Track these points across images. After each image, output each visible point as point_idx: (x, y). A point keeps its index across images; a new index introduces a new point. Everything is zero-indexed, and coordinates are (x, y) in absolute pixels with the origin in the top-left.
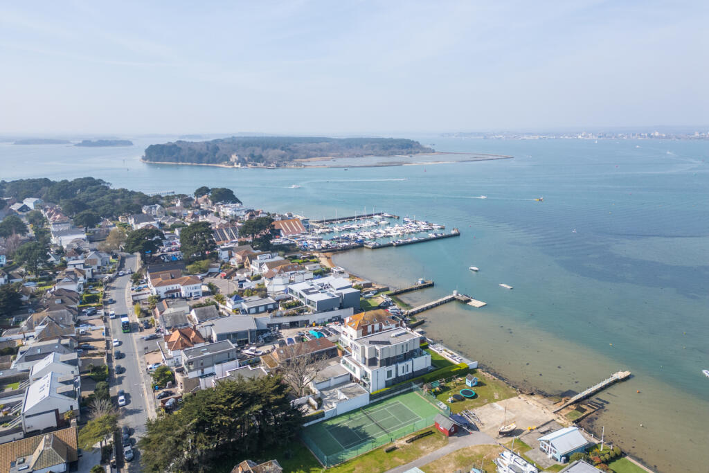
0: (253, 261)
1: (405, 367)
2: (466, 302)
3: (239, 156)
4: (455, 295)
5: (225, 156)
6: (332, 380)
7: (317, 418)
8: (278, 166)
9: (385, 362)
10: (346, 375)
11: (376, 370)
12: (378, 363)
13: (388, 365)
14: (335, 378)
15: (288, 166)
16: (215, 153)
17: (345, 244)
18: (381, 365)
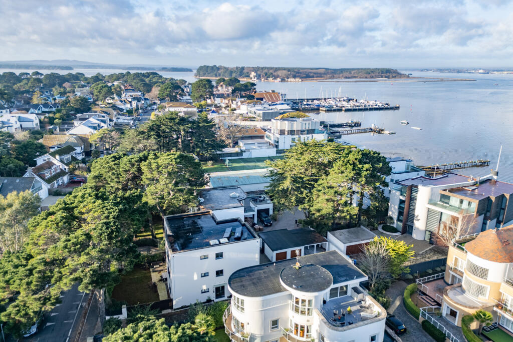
1: (306, 138)
2: (380, 131)
3: (257, 73)
4: (372, 127)
5: (248, 73)
6: (256, 144)
7: (238, 156)
8: (283, 80)
9: (292, 132)
10: (267, 143)
11: (283, 136)
12: (286, 133)
13: (294, 135)
14: (258, 143)
15: (289, 80)
16: (241, 72)
17: (306, 106)
18: (288, 134)
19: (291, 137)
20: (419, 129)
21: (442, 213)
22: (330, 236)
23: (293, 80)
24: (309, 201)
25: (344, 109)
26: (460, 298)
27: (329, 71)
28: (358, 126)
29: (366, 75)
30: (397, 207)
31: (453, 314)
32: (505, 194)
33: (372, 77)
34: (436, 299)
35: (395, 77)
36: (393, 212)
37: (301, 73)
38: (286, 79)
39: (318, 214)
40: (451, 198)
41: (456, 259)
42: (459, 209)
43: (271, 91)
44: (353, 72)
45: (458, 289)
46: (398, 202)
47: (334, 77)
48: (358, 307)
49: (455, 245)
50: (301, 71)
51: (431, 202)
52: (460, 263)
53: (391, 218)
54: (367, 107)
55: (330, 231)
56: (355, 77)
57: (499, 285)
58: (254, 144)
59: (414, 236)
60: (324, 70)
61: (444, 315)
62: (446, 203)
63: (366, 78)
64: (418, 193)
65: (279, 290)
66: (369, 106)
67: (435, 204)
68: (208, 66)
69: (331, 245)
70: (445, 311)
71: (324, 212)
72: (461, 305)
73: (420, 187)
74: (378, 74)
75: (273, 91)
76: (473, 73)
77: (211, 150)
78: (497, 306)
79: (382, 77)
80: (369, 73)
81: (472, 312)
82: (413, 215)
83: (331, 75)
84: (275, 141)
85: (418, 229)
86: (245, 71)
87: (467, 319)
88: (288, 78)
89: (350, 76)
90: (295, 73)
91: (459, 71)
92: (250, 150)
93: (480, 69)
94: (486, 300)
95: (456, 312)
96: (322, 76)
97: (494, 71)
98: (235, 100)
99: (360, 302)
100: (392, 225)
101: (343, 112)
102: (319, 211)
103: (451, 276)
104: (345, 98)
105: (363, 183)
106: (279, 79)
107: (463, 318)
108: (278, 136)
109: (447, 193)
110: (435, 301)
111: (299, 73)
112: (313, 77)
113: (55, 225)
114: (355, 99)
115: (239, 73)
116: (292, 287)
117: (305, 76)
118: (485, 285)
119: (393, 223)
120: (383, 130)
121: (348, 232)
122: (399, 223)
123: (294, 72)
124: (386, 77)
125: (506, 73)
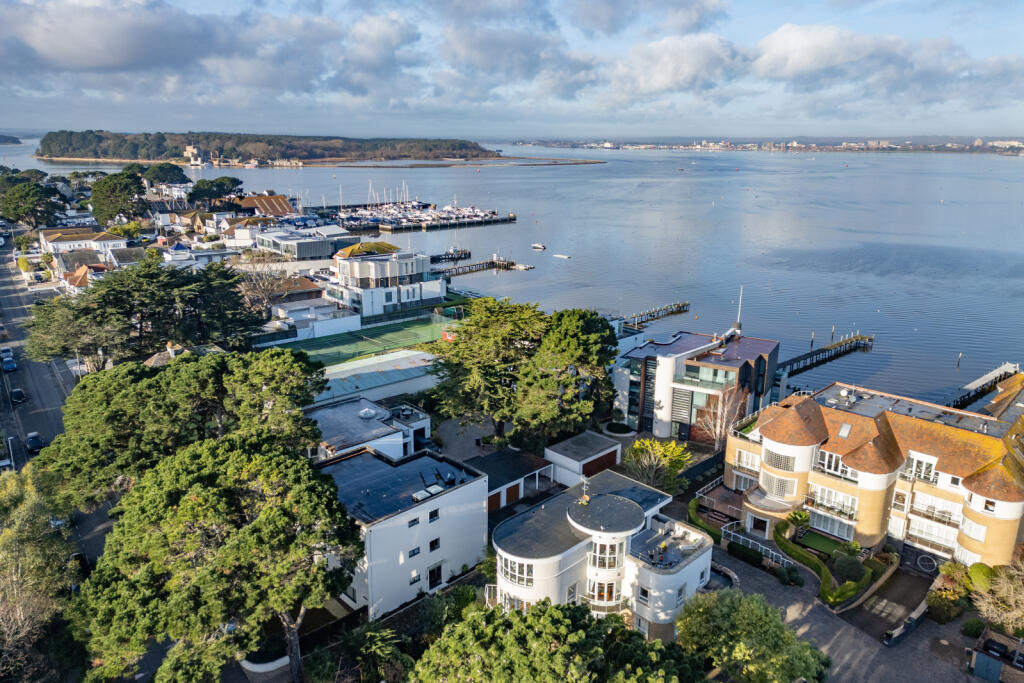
0: (207, 221)
1: (411, 290)
2: (508, 266)
3: (199, 149)
4: (495, 259)
5: (176, 148)
6: (312, 308)
7: (287, 337)
8: (262, 164)
9: (383, 282)
10: (333, 304)
11: (368, 291)
12: (373, 284)
13: (387, 286)
14: (316, 308)
15: (277, 163)
16: (159, 145)
17: (352, 222)
18: (377, 286)
19: (383, 291)
20: (566, 257)
21: (693, 392)
22: (550, 454)
23: (285, 163)
24: (509, 403)
25: (424, 225)
26: (762, 502)
27: (353, 144)
28: (465, 258)
29: (424, 153)
30: (626, 394)
31: (759, 524)
32: (764, 355)
33: (437, 157)
34: (728, 513)
35: (477, 156)
36: (621, 403)
37: (296, 148)
38: (269, 161)
39: (535, 422)
40: (701, 368)
41: (740, 452)
42: (713, 384)
43: (266, 193)
44: (398, 147)
45: (756, 492)
46: (628, 385)
47: (364, 156)
48: (670, 540)
49: (735, 434)
50: (295, 143)
51: (677, 379)
52: (744, 459)
53: (619, 411)
54: (461, 220)
55: (548, 447)
56: (405, 156)
57: (805, 475)
58: (308, 309)
59: (656, 432)
60: (341, 141)
61: (748, 531)
62: (694, 377)
63: (426, 158)
64: (658, 368)
65: (576, 539)
66: (464, 217)
67: (682, 381)
68: (71, 133)
69: (558, 469)
70: (749, 525)
71: (544, 417)
72: (770, 511)
73: (660, 358)
74: (446, 152)
75: (271, 193)
76: (595, 148)
77: (242, 331)
78: (807, 503)
79: (454, 157)
80: (431, 150)
81: (783, 516)
82: (652, 403)
83: (358, 153)
84: (354, 302)
85: (661, 421)
86: (168, 143)
87: (781, 527)
88: (273, 159)
89: (395, 154)
90: (283, 149)
91: (574, 146)
92: (311, 324)
93: (605, 141)
94: (794, 496)
95: (765, 522)
96: (341, 153)
97: (625, 144)
98: (211, 219)
99: (667, 534)
100: (621, 422)
101: (424, 231)
102: (535, 416)
103: (735, 477)
104: (415, 204)
105: (594, 363)
106: (254, 162)
107: (776, 527)
108: (359, 291)
109: (694, 363)
110: (727, 516)
111: (292, 147)
112: (323, 156)
113: (212, 510)
114: (433, 205)
115: (154, 148)
116: (599, 530)
117: (305, 153)
118: (788, 479)
119: (623, 418)
120: (513, 264)
121: (573, 442)
122: (631, 417)
123: (283, 145)
124: (461, 157)
125: (643, 147)
